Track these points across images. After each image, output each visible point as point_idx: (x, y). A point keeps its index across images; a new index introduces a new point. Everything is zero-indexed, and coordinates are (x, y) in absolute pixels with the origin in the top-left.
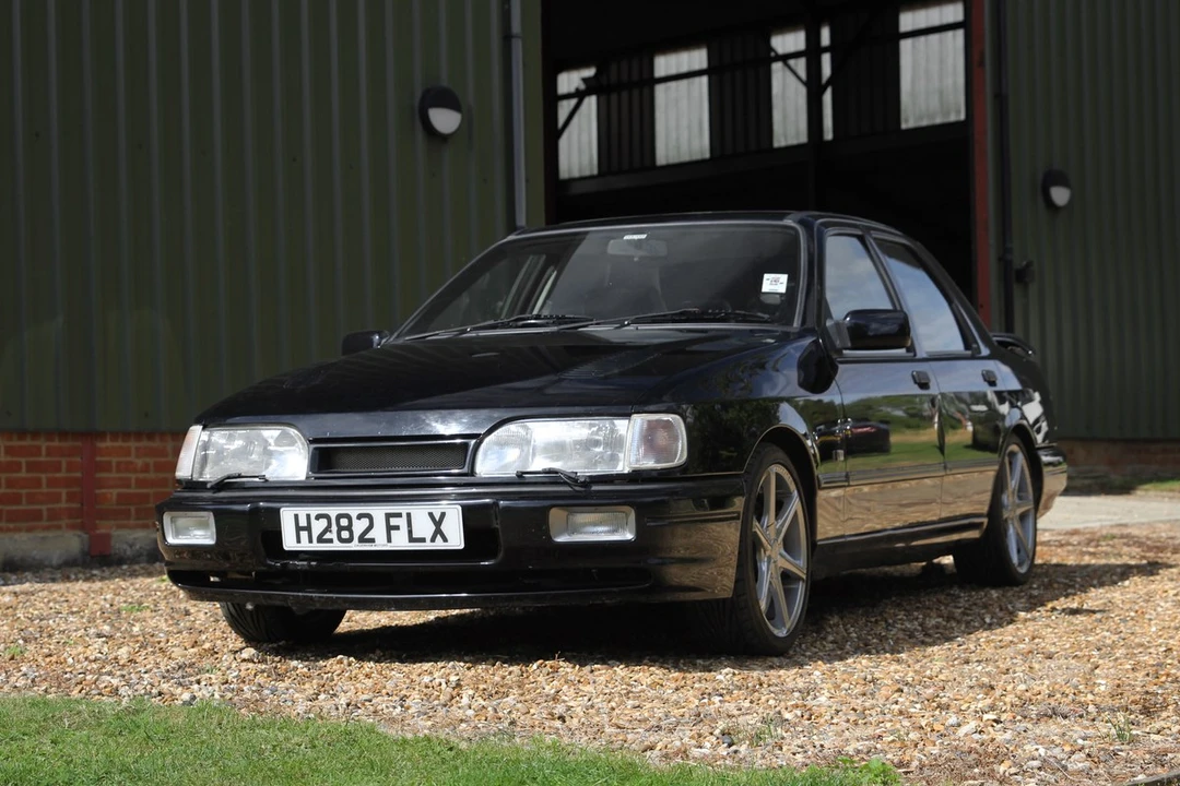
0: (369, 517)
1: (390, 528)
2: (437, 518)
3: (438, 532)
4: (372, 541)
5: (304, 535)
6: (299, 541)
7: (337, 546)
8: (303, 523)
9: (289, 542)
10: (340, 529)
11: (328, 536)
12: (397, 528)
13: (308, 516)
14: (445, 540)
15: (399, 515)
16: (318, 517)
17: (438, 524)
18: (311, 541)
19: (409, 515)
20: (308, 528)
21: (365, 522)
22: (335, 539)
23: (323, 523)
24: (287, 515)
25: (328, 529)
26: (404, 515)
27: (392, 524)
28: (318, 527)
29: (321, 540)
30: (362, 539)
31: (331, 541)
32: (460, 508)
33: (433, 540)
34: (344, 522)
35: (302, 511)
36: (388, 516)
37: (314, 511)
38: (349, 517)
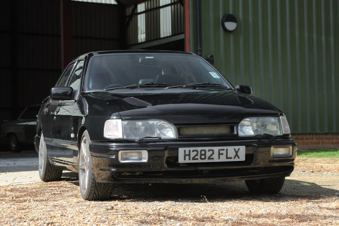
0: (213, 151)
1: (220, 154)
2: (237, 150)
3: (237, 155)
4: (213, 159)
5: (187, 157)
6: (185, 159)
7: (200, 161)
8: (187, 153)
9: (181, 160)
10: (201, 155)
11: (197, 157)
12: (222, 154)
13: (190, 151)
14: (239, 158)
15: (224, 150)
16: (193, 151)
17: (237, 152)
18: (189, 159)
19: (227, 150)
20: (189, 155)
21: (211, 152)
22: (199, 159)
23: (195, 153)
24: (181, 151)
25: (197, 155)
26: (225, 150)
27: (220, 153)
28: (193, 154)
29: (193, 159)
30: (209, 158)
31: (197, 159)
32: (244, 147)
33: (235, 158)
34: (203, 152)
35: (187, 149)
36: (219, 150)
37: (192, 149)
38: (205, 151)
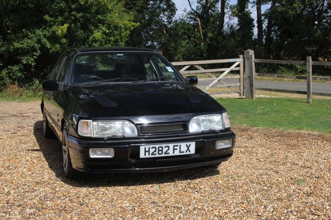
0: (169, 147)
1: (174, 149)
3: (188, 149)
4: (169, 153)
5: (147, 153)
6: (145, 155)
7: (157, 156)
8: (147, 150)
9: (142, 155)
10: (159, 151)
11: (155, 153)
12: (176, 149)
14: (190, 151)
15: (178, 146)
16: (152, 148)
17: (188, 147)
18: (149, 155)
19: (180, 146)
20: (149, 151)
21: (167, 148)
22: (157, 154)
23: (154, 149)
24: (142, 149)
25: (155, 151)
28: (152, 151)
30: (165, 153)
31: (156, 154)
32: (195, 142)
33: (186, 152)
34: (160, 149)
35: (147, 147)
36: (174, 146)
37: (151, 146)
38: (162, 147)
